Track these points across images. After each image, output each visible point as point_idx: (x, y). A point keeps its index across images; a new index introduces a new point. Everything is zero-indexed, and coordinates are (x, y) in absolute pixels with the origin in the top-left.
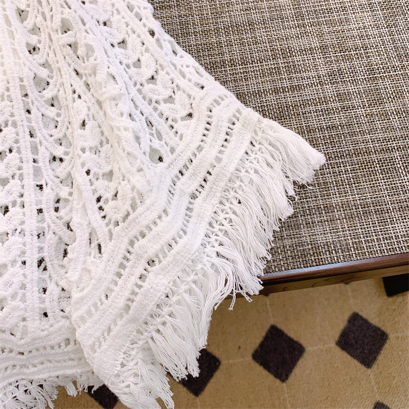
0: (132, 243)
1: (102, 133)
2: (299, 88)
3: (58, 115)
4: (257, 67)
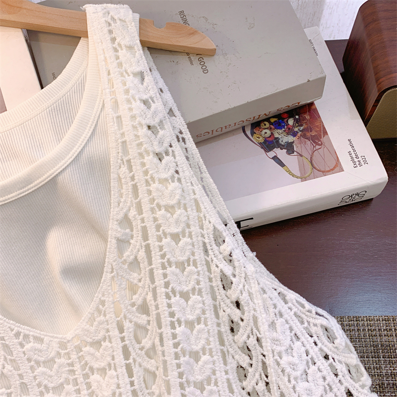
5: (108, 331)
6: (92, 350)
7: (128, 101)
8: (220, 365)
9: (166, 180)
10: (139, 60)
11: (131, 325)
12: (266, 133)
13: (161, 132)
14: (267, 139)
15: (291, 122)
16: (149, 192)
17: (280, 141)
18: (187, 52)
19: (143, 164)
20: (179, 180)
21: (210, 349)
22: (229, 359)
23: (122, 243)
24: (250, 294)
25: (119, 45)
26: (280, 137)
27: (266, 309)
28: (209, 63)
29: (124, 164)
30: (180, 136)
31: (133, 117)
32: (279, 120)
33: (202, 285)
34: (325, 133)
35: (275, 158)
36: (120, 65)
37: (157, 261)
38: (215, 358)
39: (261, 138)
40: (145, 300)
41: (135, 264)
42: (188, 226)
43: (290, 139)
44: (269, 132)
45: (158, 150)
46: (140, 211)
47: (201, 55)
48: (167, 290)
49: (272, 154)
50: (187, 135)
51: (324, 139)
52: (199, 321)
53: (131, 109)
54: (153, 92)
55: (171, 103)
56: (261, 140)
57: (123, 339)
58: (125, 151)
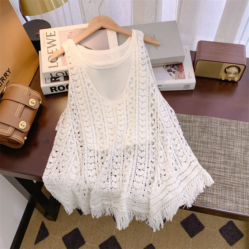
0: (166, 186)
1: (165, 160)
2: (215, 163)
3: (155, 152)
4: (206, 154)
5: (123, 102)
6: (118, 106)
7: (138, 52)
8: (147, 112)
9: (143, 70)
10: (143, 44)
13: (144, 60)
14: (169, 70)
15: (176, 67)
16: (139, 73)
18: (154, 44)
19: (139, 66)
20: (146, 71)
21: (146, 108)
22: (150, 112)
23: (130, 83)
24: (157, 98)
25: (139, 40)
26: (172, 70)
27: (160, 102)
28: (158, 48)
29: (134, 65)
31: (139, 56)
32: (173, 66)
33: (147, 95)
34: (184, 70)
35: (170, 74)
36: (138, 44)
37: (137, 88)
38: (147, 110)
39: (167, 69)
40: (133, 97)
41: (132, 88)
42: (146, 82)
43: (175, 70)
44: (170, 68)
45: (143, 64)
46: (136, 77)
47: (157, 46)
48: (139, 94)
50: (150, 62)
51: (183, 72)
52: (144, 102)
53: (138, 54)
54: (144, 51)
55: (148, 55)
57: (126, 104)
58: (135, 63)
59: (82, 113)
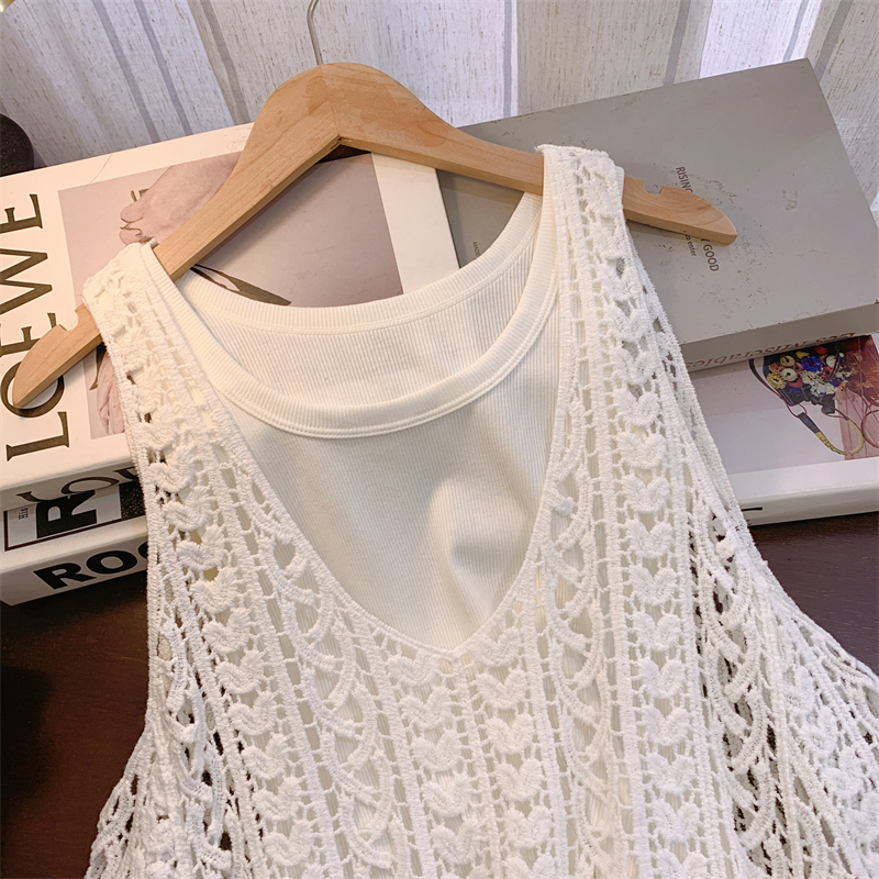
5: (522, 651)
6: (492, 679)
7: (598, 301)
8: (699, 725)
9: (643, 428)
10: (619, 241)
11: (560, 648)
12: (789, 374)
13: (642, 354)
14: (791, 385)
15: (831, 361)
16: (614, 444)
17: (812, 390)
18: (688, 235)
19: (610, 400)
20: (663, 432)
21: (687, 699)
22: (714, 720)
23: (560, 517)
24: (758, 621)
25: (592, 213)
26: (812, 383)
27: (781, 649)
28: (721, 254)
29: (578, 396)
30: (669, 363)
31: (604, 327)
32: (811, 355)
33: (682, 598)
35: (803, 417)
36: (590, 244)
37: (613, 551)
38: (694, 713)
39: (781, 382)
40: (584, 611)
41: (575, 552)
42: (669, 504)
43: (829, 389)
44: (793, 373)
45: (636, 380)
46: (594, 472)
47: (710, 242)
48: (628, 599)
49: (797, 409)
50: (680, 364)
52: (672, 652)
53: (601, 314)
54: (635, 292)
55: (659, 310)
56: (781, 385)
57: (545, 667)
58: (584, 377)
59: (251, 764)
